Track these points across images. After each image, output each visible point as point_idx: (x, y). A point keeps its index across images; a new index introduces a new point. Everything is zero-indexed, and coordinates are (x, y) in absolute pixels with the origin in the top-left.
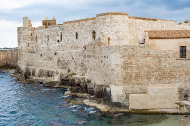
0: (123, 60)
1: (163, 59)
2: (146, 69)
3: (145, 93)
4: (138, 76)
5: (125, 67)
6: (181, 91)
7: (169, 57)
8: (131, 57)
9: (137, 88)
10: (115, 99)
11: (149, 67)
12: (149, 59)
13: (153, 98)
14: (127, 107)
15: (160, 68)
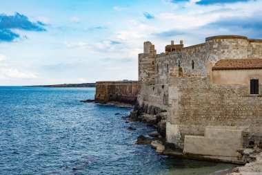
0: (180, 94)
1: (226, 95)
2: (206, 106)
3: (203, 135)
4: (196, 115)
5: (183, 102)
6: (245, 135)
7: (234, 92)
8: (189, 90)
9: (194, 128)
10: (169, 140)
11: (210, 103)
12: (210, 94)
13: (211, 142)
14: (181, 150)
15: (222, 106)
